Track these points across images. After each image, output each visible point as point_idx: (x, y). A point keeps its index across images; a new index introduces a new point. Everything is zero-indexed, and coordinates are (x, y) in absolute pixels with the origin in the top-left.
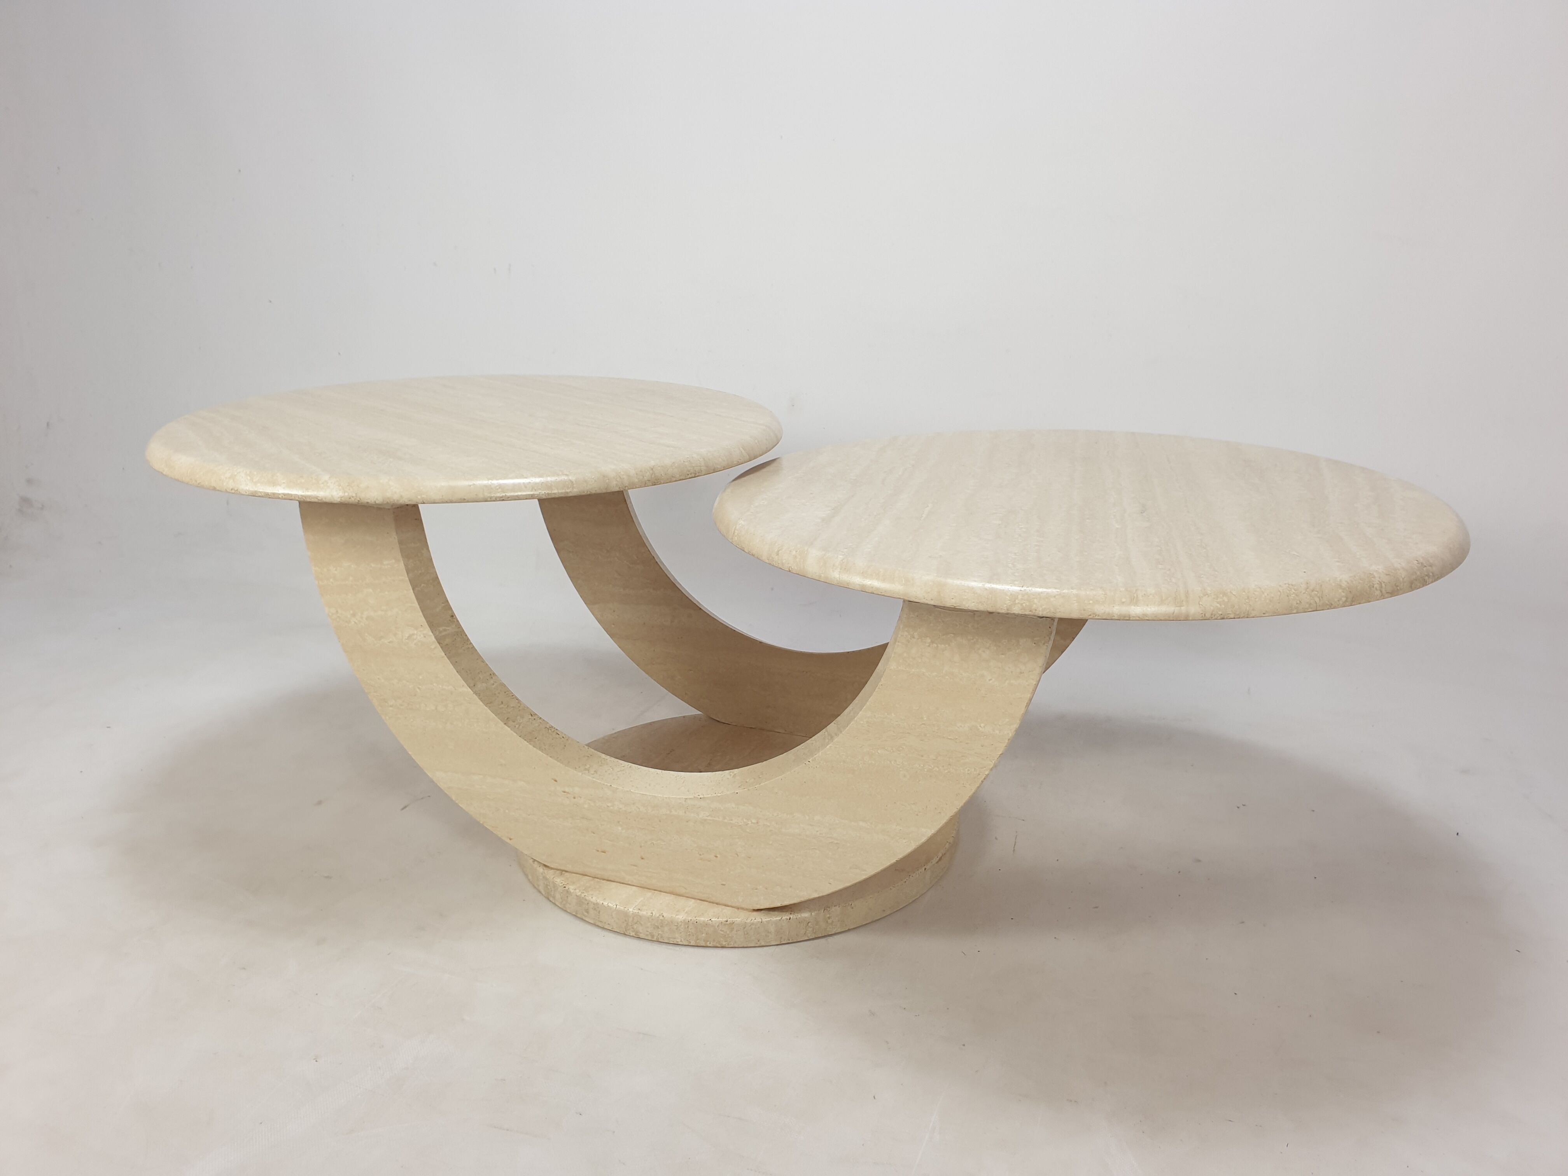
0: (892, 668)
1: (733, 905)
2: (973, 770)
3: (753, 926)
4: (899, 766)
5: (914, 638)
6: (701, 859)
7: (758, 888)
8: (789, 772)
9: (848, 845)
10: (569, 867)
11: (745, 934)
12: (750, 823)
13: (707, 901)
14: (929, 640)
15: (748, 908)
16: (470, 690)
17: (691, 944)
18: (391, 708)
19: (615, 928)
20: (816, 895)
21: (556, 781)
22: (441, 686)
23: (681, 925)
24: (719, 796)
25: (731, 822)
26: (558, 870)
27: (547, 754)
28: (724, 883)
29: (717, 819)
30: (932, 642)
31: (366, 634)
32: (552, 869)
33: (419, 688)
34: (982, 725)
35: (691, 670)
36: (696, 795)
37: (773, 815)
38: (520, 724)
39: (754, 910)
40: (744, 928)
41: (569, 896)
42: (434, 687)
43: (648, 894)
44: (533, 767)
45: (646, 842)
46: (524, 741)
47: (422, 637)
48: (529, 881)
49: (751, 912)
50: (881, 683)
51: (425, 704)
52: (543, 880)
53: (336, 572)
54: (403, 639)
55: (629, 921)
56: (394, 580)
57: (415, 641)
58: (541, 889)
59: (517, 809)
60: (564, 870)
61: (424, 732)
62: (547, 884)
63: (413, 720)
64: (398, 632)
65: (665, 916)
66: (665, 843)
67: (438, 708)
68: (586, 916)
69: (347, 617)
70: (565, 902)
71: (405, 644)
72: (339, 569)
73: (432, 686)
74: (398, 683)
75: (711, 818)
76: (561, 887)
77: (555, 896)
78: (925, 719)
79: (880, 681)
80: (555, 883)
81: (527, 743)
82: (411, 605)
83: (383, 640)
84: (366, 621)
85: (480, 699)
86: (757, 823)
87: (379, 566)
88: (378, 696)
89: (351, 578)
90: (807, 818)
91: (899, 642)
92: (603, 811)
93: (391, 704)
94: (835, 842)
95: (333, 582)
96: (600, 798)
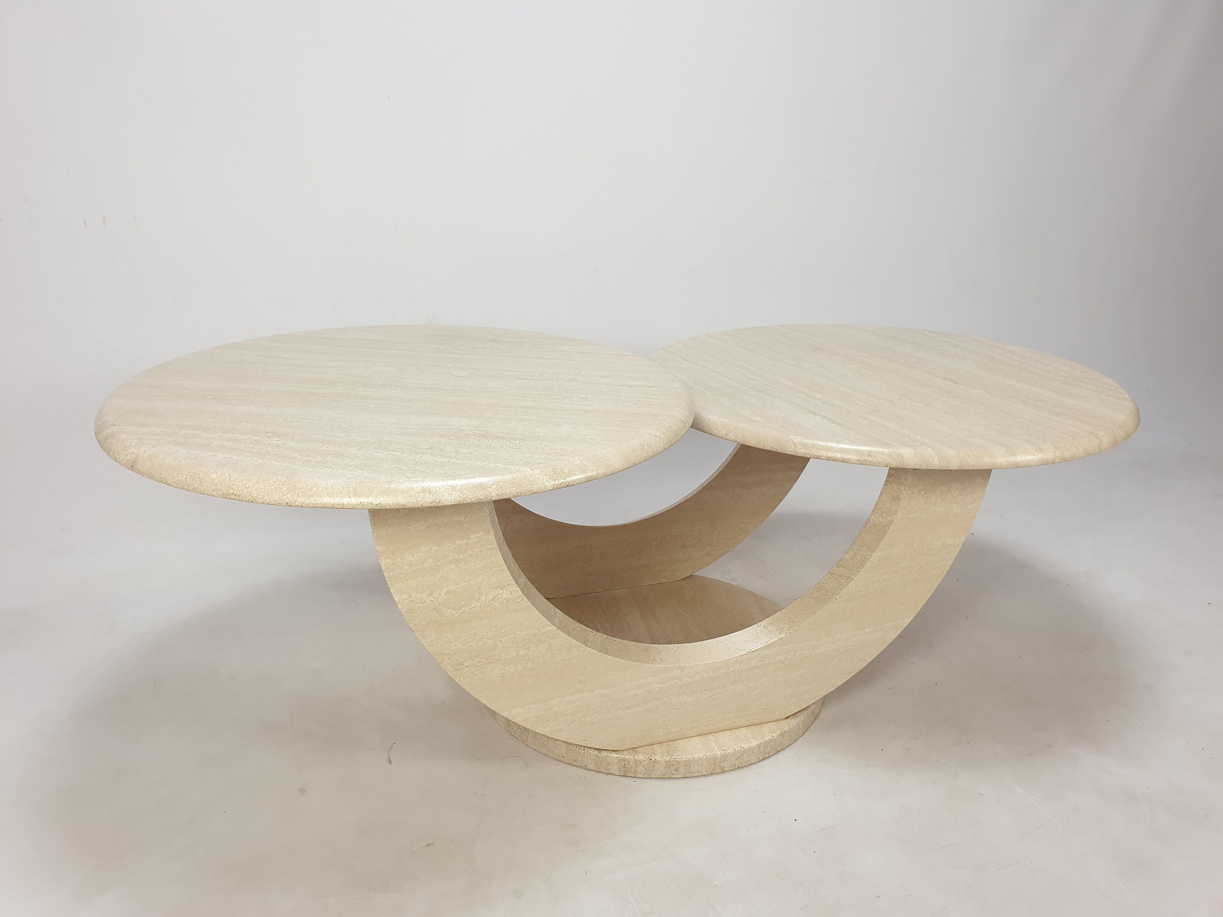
1: (771, 720)
2: (940, 571)
4: (895, 583)
6: (750, 696)
7: (791, 700)
9: (857, 647)
10: (638, 744)
12: (789, 656)
13: (752, 725)
14: (923, 493)
15: (781, 718)
18: (468, 668)
19: (704, 772)
20: (832, 690)
22: (524, 633)
23: (755, 749)
25: (776, 660)
26: (628, 749)
27: (623, 659)
28: (765, 707)
29: (764, 662)
30: (925, 494)
31: (444, 608)
32: (623, 751)
33: (500, 641)
41: (655, 764)
42: (516, 636)
43: (711, 738)
44: (611, 674)
45: (706, 700)
46: (603, 654)
47: (508, 595)
48: (590, 770)
49: (786, 720)
50: (890, 530)
51: (506, 654)
52: (616, 763)
53: (412, 559)
54: (486, 602)
55: (718, 762)
56: (481, 551)
57: (500, 600)
58: (612, 771)
59: (593, 714)
60: (634, 748)
61: (502, 679)
62: (623, 764)
63: (491, 672)
64: (481, 597)
65: (744, 747)
66: (721, 695)
67: (519, 653)
68: (676, 774)
69: (423, 598)
70: (649, 771)
71: (488, 606)
72: (417, 555)
73: (515, 635)
74: (477, 643)
75: (761, 663)
76: (642, 761)
77: (634, 770)
78: (915, 546)
79: (889, 529)
80: (635, 760)
81: (606, 655)
82: (498, 569)
83: (463, 609)
84: (445, 596)
85: (563, 632)
86: (795, 655)
87: (466, 541)
88: (452, 662)
89: (430, 561)
90: (831, 638)
91: (904, 499)
92: (671, 689)
93: (468, 665)
94: (848, 648)
95: (408, 568)
96: (671, 678)
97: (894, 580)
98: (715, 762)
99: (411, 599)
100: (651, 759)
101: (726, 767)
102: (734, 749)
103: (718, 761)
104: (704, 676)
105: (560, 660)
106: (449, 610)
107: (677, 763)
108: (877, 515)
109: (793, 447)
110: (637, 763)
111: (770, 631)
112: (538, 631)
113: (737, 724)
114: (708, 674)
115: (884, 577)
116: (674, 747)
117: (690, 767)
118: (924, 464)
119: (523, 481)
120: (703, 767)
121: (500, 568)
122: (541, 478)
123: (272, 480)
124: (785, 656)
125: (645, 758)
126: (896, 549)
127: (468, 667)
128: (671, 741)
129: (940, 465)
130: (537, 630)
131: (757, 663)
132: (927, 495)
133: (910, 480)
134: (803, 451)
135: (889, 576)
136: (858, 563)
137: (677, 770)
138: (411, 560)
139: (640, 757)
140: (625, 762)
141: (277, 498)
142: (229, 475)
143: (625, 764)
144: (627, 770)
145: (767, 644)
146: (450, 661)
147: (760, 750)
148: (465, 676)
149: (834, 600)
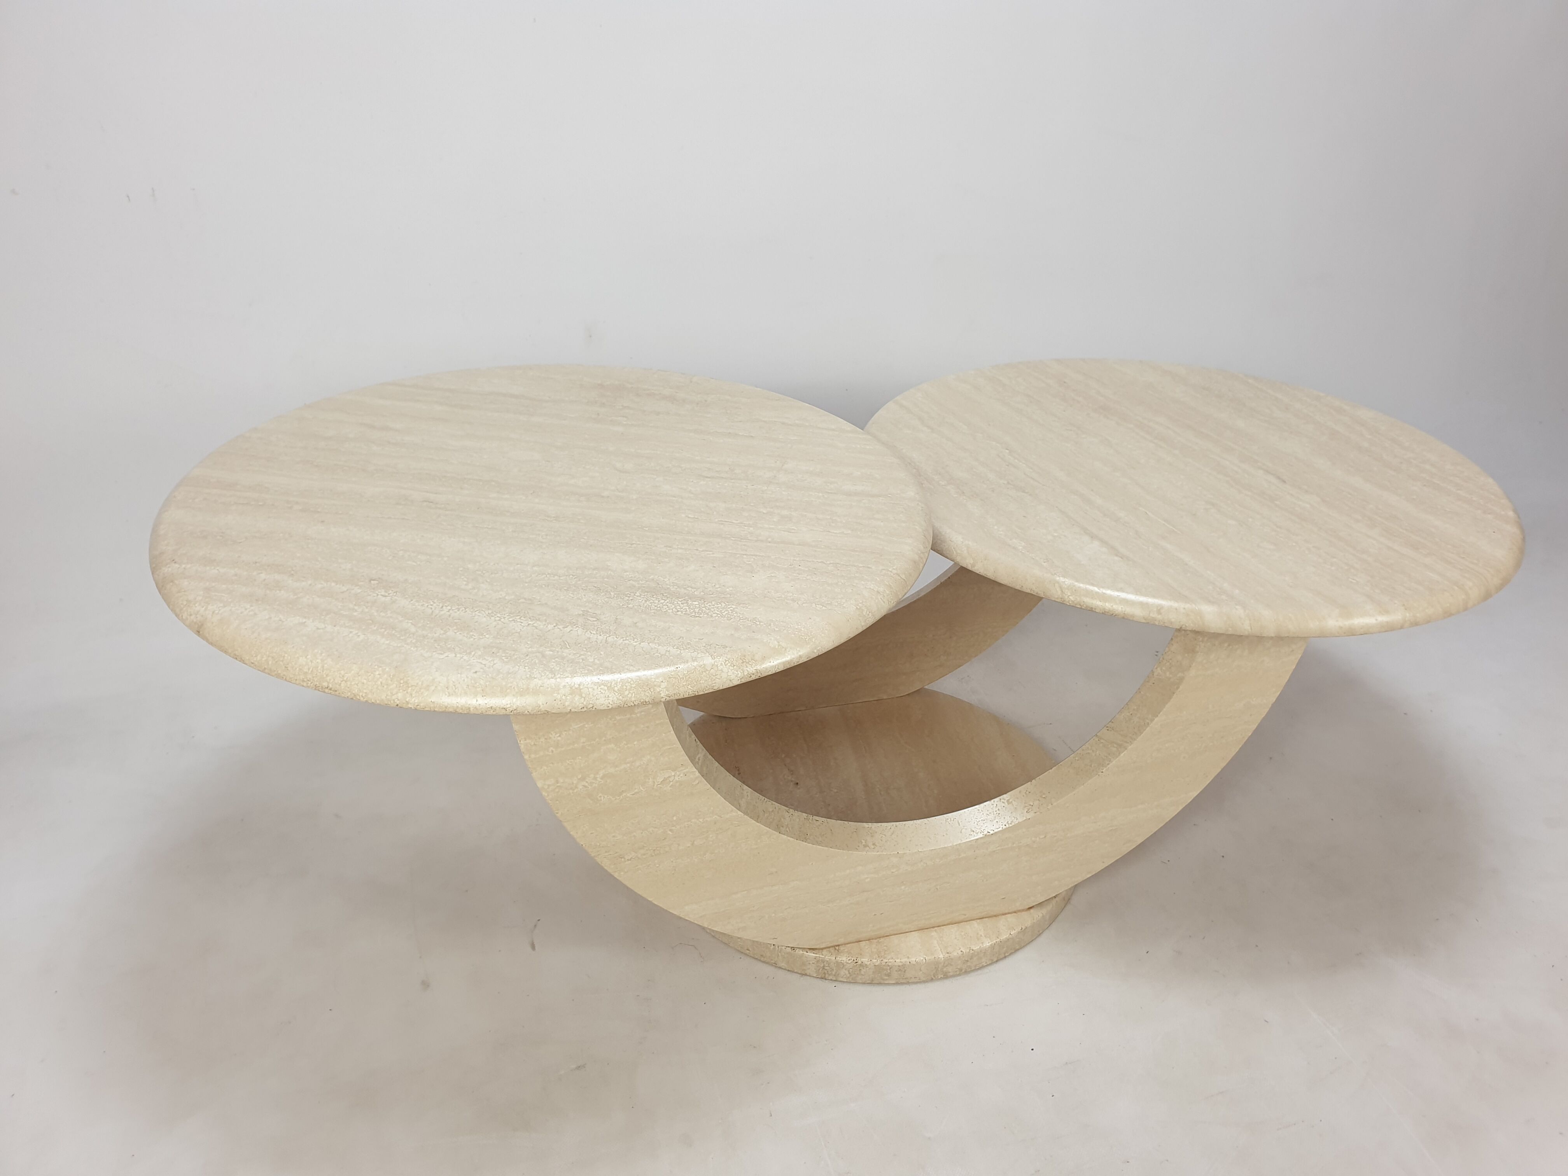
1: (1010, 911)
2: (1240, 735)
4: (1181, 752)
5: (1215, 645)
6: (985, 885)
7: (1037, 888)
9: (1126, 826)
12: (1038, 839)
14: (1226, 645)
15: (1023, 909)
18: (630, 862)
19: (922, 978)
22: (701, 820)
23: (986, 950)
24: (1011, 827)
25: (1021, 844)
26: (830, 947)
27: (827, 846)
28: (1004, 897)
29: (1005, 847)
30: (1229, 645)
31: (600, 795)
32: (822, 949)
33: (671, 830)
34: (1254, 699)
37: (1061, 826)
38: (788, 826)
39: (1029, 908)
41: (861, 968)
42: (692, 824)
43: (933, 934)
45: (930, 890)
46: (801, 842)
47: (681, 777)
48: (780, 968)
49: (1028, 912)
51: (678, 844)
52: (813, 963)
53: (559, 738)
54: (654, 786)
56: (648, 727)
57: (671, 783)
58: (808, 972)
59: (786, 909)
60: (837, 946)
61: (673, 872)
62: (822, 965)
63: (659, 865)
64: (647, 780)
65: (974, 949)
66: (949, 884)
67: (695, 843)
68: (887, 979)
69: (573, 783)
70: (854, 976)
71: (657, 791)
72: (566, 734)
73: (689, 823)
74: (642, 833)
75: (1001, 848)
76: (845, 964)
77: (836, 973)
79: (1177, 688)
80: (837, 962)
81: (804, 843)
82: (669, 747)
83: (624, 794)
84: (601, 780)
85: (751, 817)
86: (1045, 837)
88: (610, 855)
89: (583, 740)
90: (1093, 817)
91: (1201, 652)
92: (886, 879)
93: (630, 858)
94: (1114, 828)
95: (554, 749)
96: (885, 867)
97: (1179, 748)
98: (937, 967)
99: (558, 785)
100: (856, 962)
101: (949, 972)
102: (962, 951)
103: (940, 966)
104: (928, 863)
105: (746, 849)
106: (606, 796)
107: (889, 968)
108: (1164, 668)
109: (1060, 592)
110: (840, 965)
111: (1016, 808)
112: (719, 818)
113: (967, 916)
114: (934, 861)
115: (1167, 745)
116: (886, 946)
117: (905, 972)
118: (1230, 629)
119: (702, 676)
120: (921, 972)
121: (672, 747)
122: (725, 670)
123: (377, 673)
124: (1033, 839)
125: (849, 960)
126: (1185, 712)
127: (630, 860)
128: (883, 937)
129: (1250, 630)
130: (719, 816)
131: (996, 848)
132: (1231, 647)
134: (1073, 599)
135: (1173, 744)
136: (1134, 728)
137: (889, 975)
138: (558, 740)
139: (843, 958)
140: (824, 962)
141: (383, 697)
142: (322, 660)
143: (824, 966)
144: (826, 972)
145: (1010, 825)
146: (607, 854)
147: (994, 950)
148: (626, 871)
149: (1100, 773)
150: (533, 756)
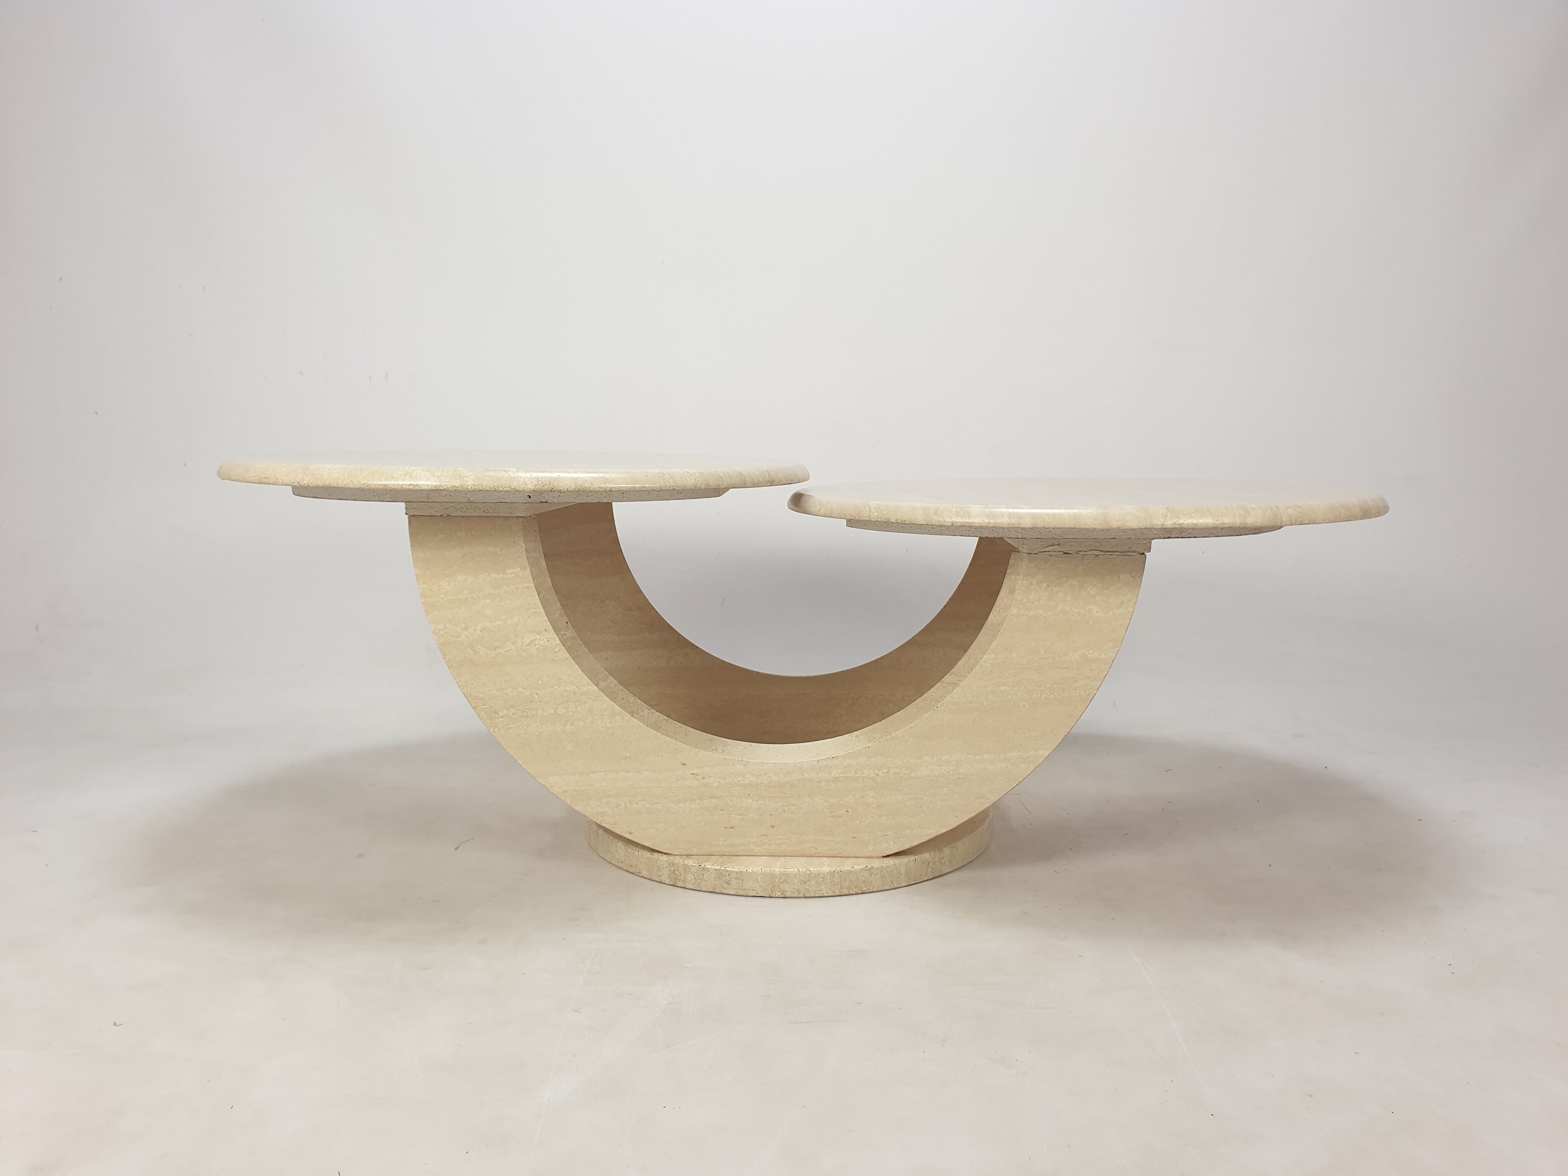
0: (1013, 613)
1: (863, 856)
2: (1083, 692)
3: (889, 869)
4: (1019, 699)
5: (1032, 584)
6: (832, 817)
7: (888, 834)
8: (919, 720)
9: (974, 777)
10: (695, 850)
11: (882, 878)
12: (881, 773)
13: (836, 857)
14: (1045, 585)
15: (877, 856)
16: (596, 688)
17: (836, 894)
18: (502, 719)
19: (759, 892)
20: (943, 831)
21: (685, 765)
22: (562, 689)
23: (827, 876)
24: (851, 753)
25: (863, 775)
27: (676, 740)
28: (855, 836)
29: (849, 775)
30: (1048, 586)
31: (479, 647)
32: (676, 855)
33: (536, 694)
34: (1091, 652)
35: (687, 708)
36: (828, 756)
37: (903, 762)
38: (643, 716)
39: (883, 857)
40: (881, 872)
41: (704, 872)
42: (554, 690)
43: (781, 859)
44: (660, 755)
45: (777, 810)
46: (652, 729)
47: (545, 642)
49: (882, 859)
50: (1003, 628)
51: (543, 709)
52: (666, 867)
53: (448, 587)
54: (522, 646)
55: (776, 881)
56: (517, 589)
57: (537, 646)
58: (662, 878)
59: (640, 801)
60: (690, 855)
61: (539, 738)
62: (673, 869)
63: (527, 728)
64: (517, 640)
65: (810, 869)
66: (796, 807)
67: (557, 710)
68: (727, 888)
69: (458, 632)
70: (699, 881)
71: (524, 651)
73: (552, 689)
74: (513, 692)
75: (844, 775)
76: (691, 867)
77: (684, 878)
78: (1042, 654)
79: (1002, 626)
80: (684, 864)
81: (655, 731)
82: (535, 611)
83: (498, 650)
84: (480, 633)
85: (606, 695)
86: (888, 772)
87: (501, 575)
89: (466, 592)
90: (936, 759)
91: (1019, 590)
92: (733, 787)
93: (502, 715)
94: (962, 777)
95: (444, 597)
96: (731, 773)
97: (1016, 695)
98: (773, 881)
99: (447, 631)
100: (700, 865)
101: (787, 891)
102: (798, 870)
104: (772, 778)
105: (602, 727)
106: (484, 649)
107: (727, 874)
110: (686, 868)
111: (860, 740)
112: (577, 689)
113: (818, 851)
114: (778, 776)
117: (742, 881)
120: (758, 884)
121: (536, 611)
124: (876, 771)
125: (695, 863)
128: (733, 855)
130: (577, 687)
131: (839, 774)
133: (1025, 566)
135: (1010, 688)
137: (728, 884)
138: (447, 589)
139: (690, 862)
140: (675, 867)
143: (674, 870)
144: (676, 878)
145: (851, 751)
146: (484, 707)
147: (835, 881)
148: (499, 728)
149: (936, 708)
150: (428, 600)
